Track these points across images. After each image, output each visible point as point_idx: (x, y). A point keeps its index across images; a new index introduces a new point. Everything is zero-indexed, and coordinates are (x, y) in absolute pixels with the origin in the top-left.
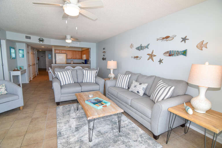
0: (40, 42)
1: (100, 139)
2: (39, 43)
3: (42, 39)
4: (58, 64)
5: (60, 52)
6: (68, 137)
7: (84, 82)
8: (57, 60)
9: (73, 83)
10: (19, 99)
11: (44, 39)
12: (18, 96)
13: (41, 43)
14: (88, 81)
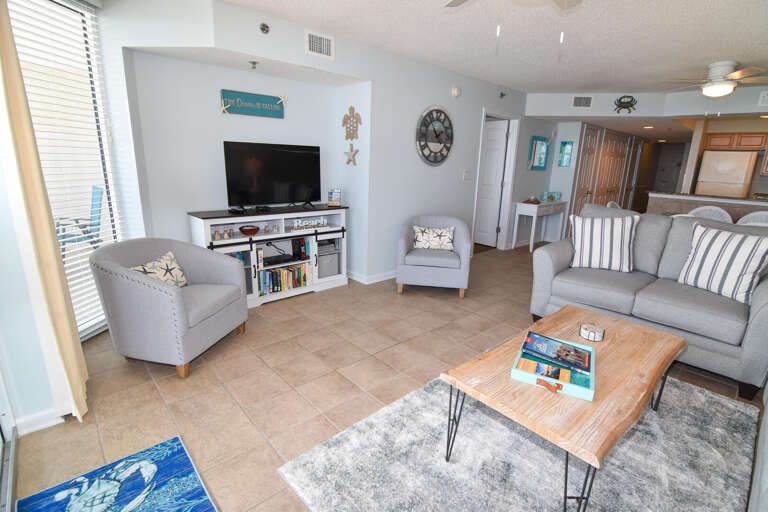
0: (618, 112)
1: (476, 483)
2: (616, 114)
3: (629, 100)
4: (700, 196)
5: (730, 145)
6: (432, 403)
7: (681, 280)
8: (700, 179)
9: (625, 269)
10: (459, 268)
11: (635, 96)
12: (457, 262)
13: (624, 113)
14: (702, 283)
